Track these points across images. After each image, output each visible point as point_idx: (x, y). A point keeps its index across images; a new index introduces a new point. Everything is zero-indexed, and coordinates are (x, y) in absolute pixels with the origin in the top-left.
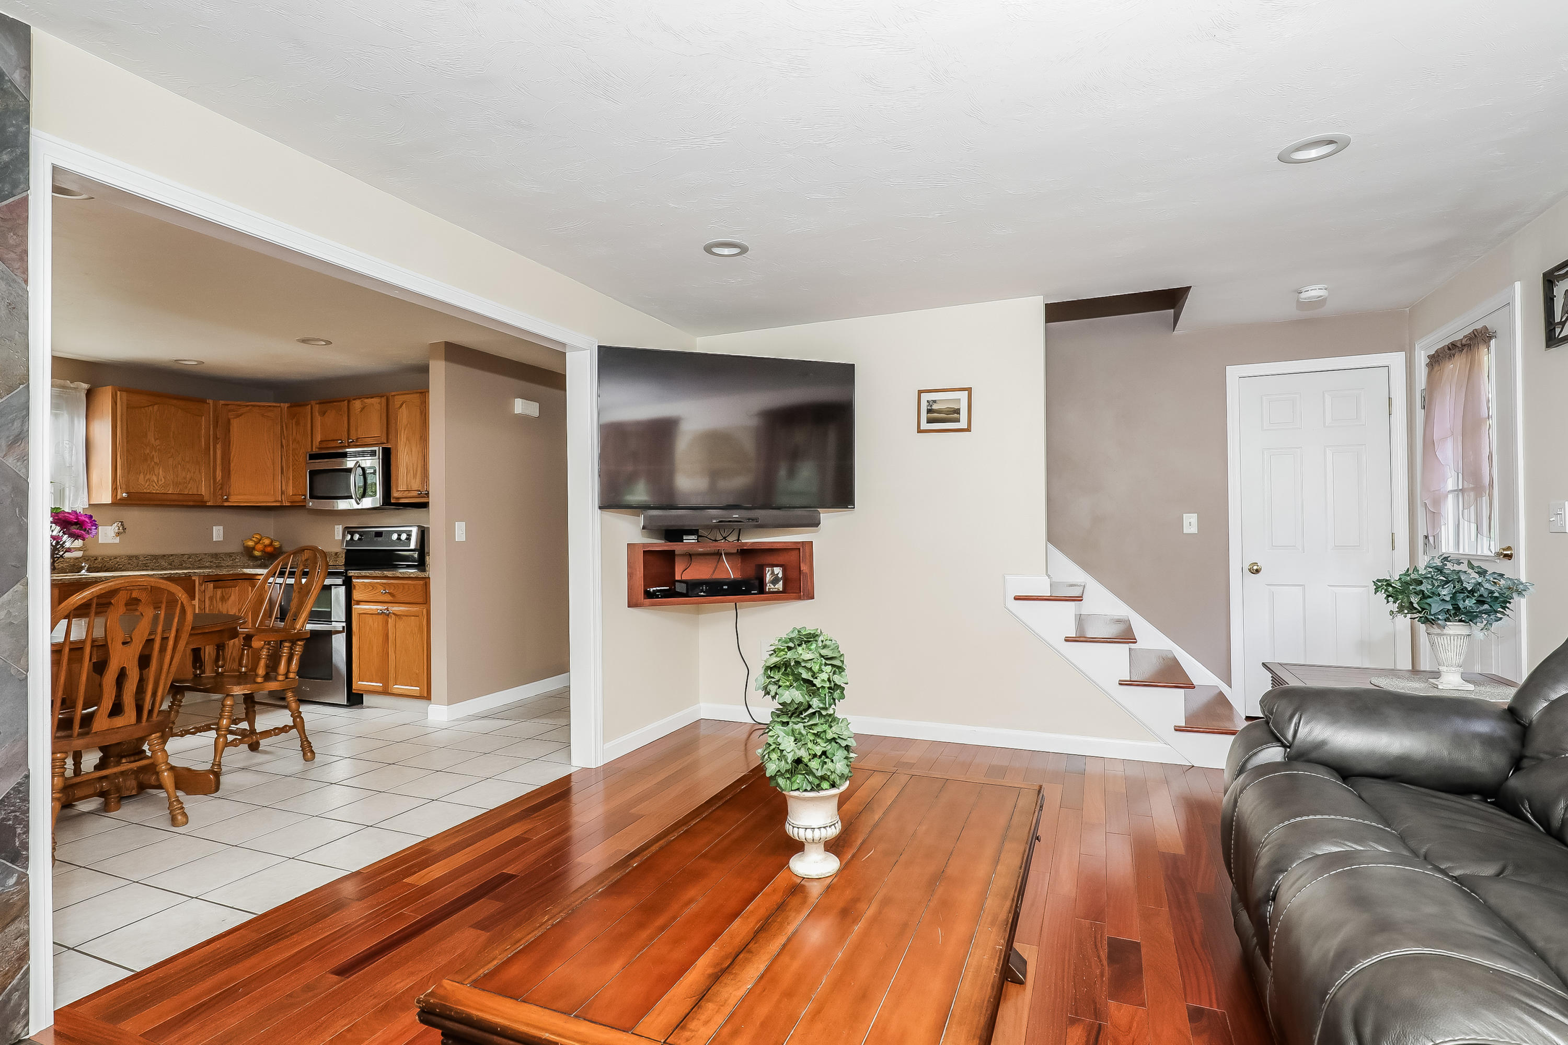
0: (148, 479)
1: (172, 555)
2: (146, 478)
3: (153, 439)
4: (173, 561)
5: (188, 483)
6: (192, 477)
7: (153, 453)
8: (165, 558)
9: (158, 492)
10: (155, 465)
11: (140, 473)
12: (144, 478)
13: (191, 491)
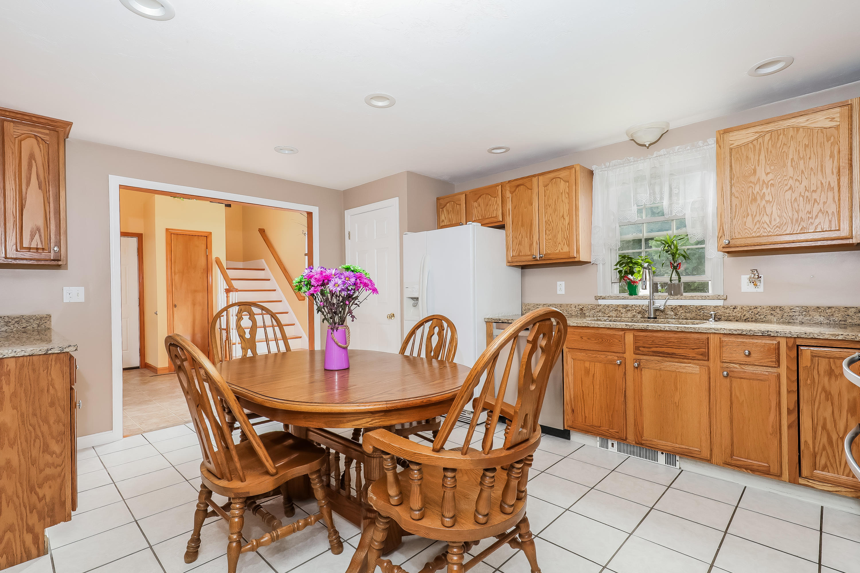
0: (758, 221)
1: (829, 308)
2: (755, 221)
3: (764, 174)
4: (832, 315)
5: (814, 217)
6: (821, 210)
7: (764, 190)
8: (820, 310)
9: (771, 234)
10: (767, 203)
11: (748, 215)
12: (753, 220)
13: (819, 226)
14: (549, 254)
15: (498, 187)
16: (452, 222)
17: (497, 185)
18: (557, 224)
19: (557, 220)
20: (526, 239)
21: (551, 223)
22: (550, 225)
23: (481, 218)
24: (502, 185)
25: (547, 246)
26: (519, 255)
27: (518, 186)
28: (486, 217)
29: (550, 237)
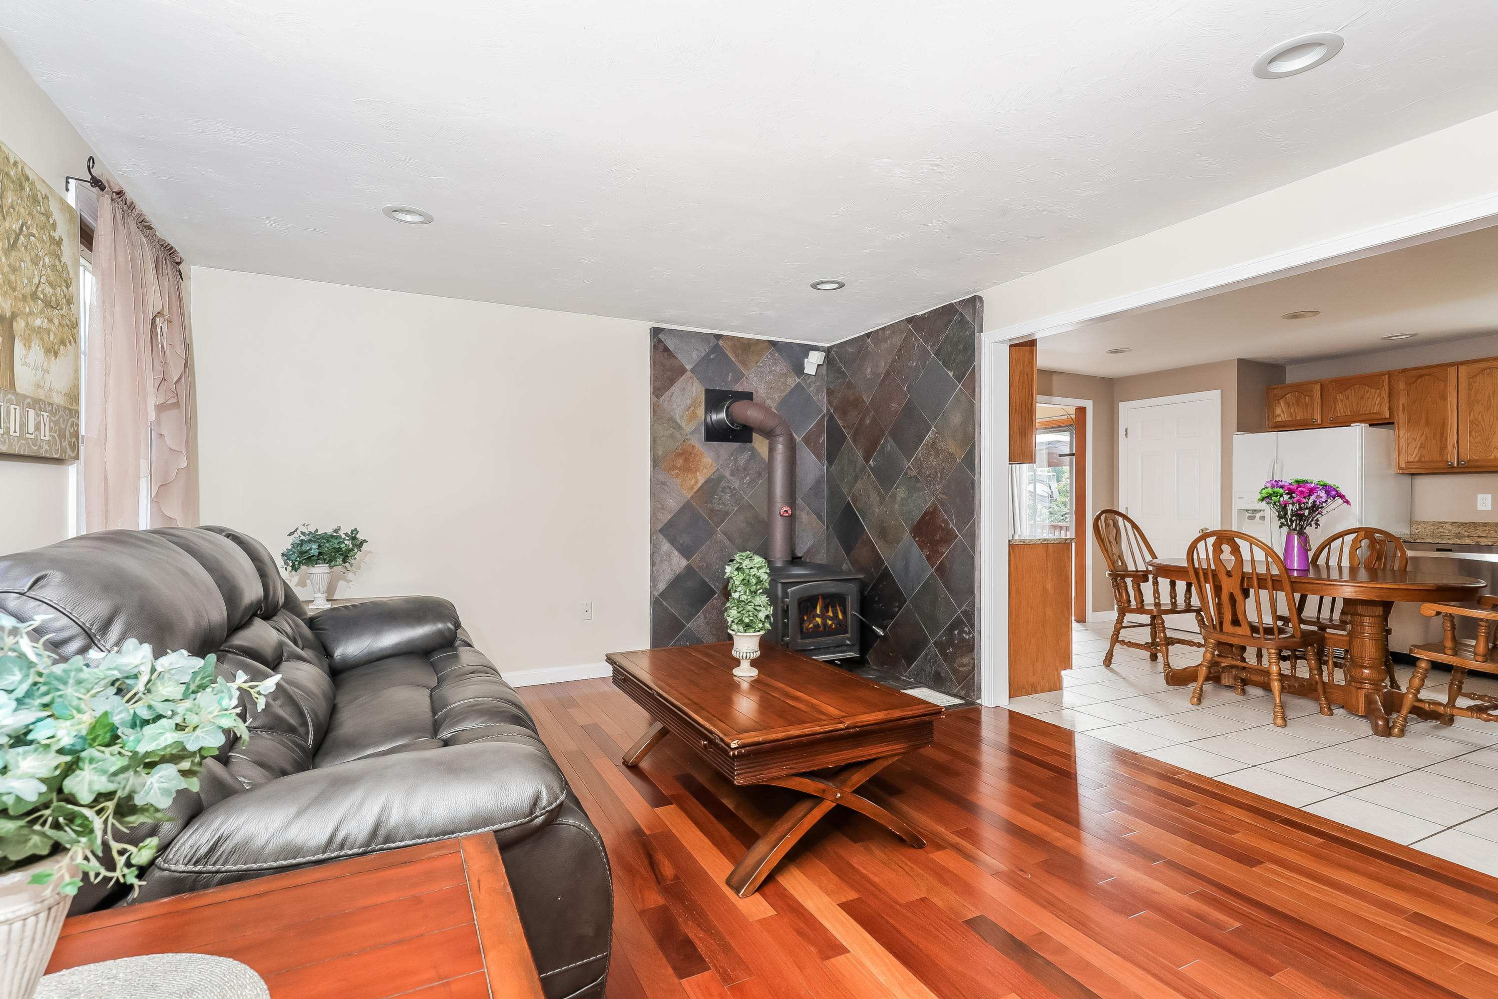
14: (1473, 460)
15: (1383, 377)
16: (1296, 417)
17: (1382, 374)
18: (1491, 423)
19: (1492, 419)
20: (1434, 442)
21: (1480, 422)
22: (1480, 425)
23: (1349, 414)
24: (1390, 374)
25: (1472, 449)
26: (1420, 461)
27: (1421, 376)
28: (1361, 413)
29: (1478, 439)
